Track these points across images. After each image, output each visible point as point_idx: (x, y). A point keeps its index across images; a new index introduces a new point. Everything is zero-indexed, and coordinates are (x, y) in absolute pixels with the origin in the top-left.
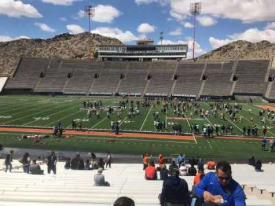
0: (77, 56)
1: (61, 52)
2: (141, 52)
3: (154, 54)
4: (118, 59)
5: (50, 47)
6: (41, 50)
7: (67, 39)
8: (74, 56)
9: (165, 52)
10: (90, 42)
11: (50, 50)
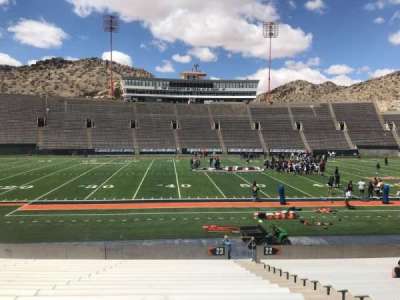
0: (86, 94)
1: (56, 88)
2: (191, 89)
3: (210, 94)
4: (155, 99)
5: (30, 80)
6: (14, 84)
7: (59, 67)
8: (82, 93)
9: (228, 90)
10: (103, 72)
11: (33, 83)
